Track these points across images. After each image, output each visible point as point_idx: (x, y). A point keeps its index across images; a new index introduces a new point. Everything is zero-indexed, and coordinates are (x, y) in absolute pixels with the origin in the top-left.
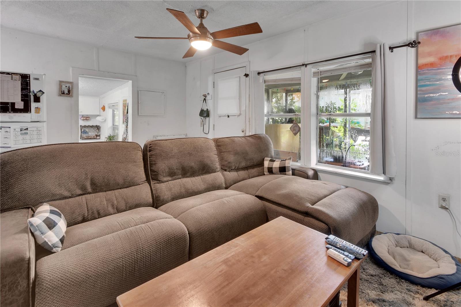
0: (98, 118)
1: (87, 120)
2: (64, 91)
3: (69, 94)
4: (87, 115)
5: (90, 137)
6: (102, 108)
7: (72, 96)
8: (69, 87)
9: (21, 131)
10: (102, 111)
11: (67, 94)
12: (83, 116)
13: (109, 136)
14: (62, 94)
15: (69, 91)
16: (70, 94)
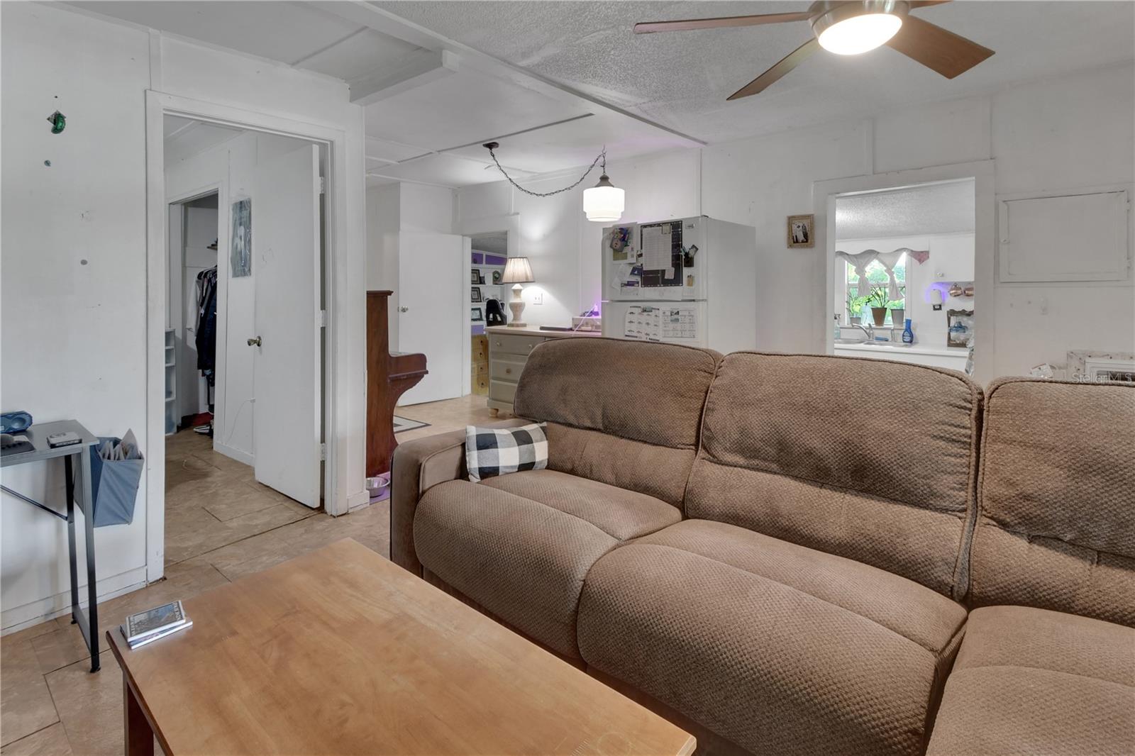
1: (968, 295)
2: (796, 236)
3: (807, 241)
7: (812, 246)
8: (804, 227)
9: (671, 315)
11: (803, 242)
12: (955, 286)
14: (794, 242)
15: (806, 235)
16: (809, 241)
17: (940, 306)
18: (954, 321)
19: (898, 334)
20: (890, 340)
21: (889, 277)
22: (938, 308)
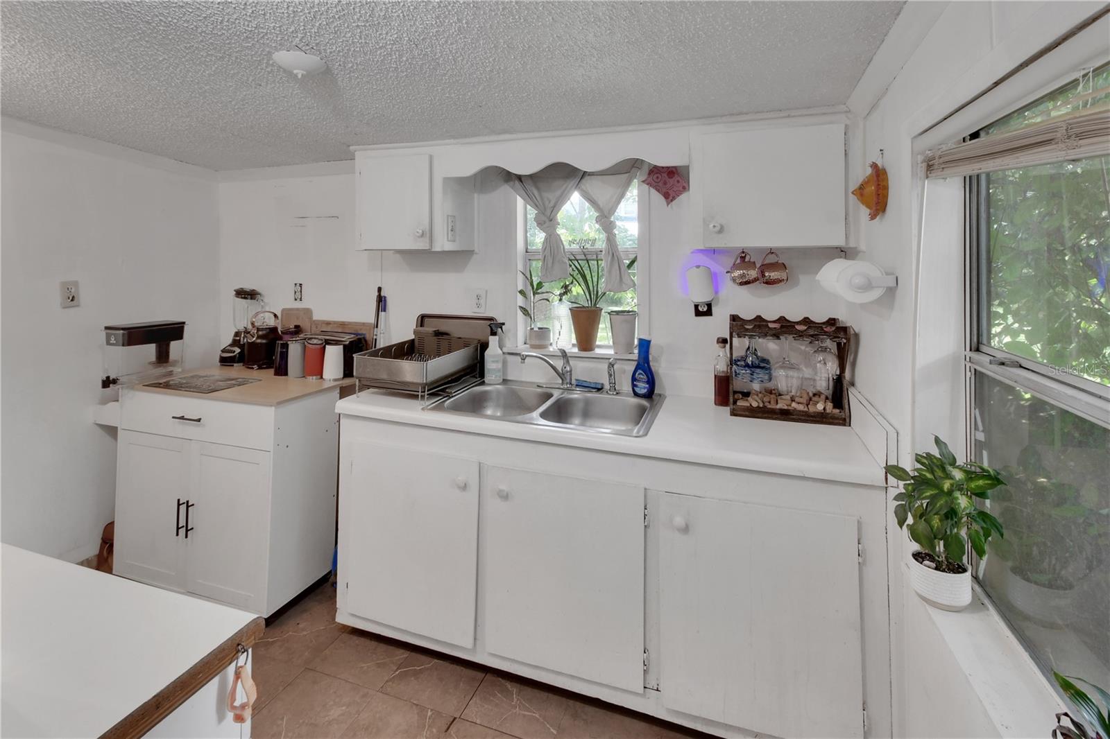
0: (834, 275)
1: (769, 282)
4: (771, 252)
5: (781, 405)
6: (860, 192)
10: (864, 212)
12: (743, 258)
13: (925, 460)
17: (709, 306)
18: (740, 345)
19: (624, 372)
20: (607, 386)
21: (603, 236)
22: (703, 311)
